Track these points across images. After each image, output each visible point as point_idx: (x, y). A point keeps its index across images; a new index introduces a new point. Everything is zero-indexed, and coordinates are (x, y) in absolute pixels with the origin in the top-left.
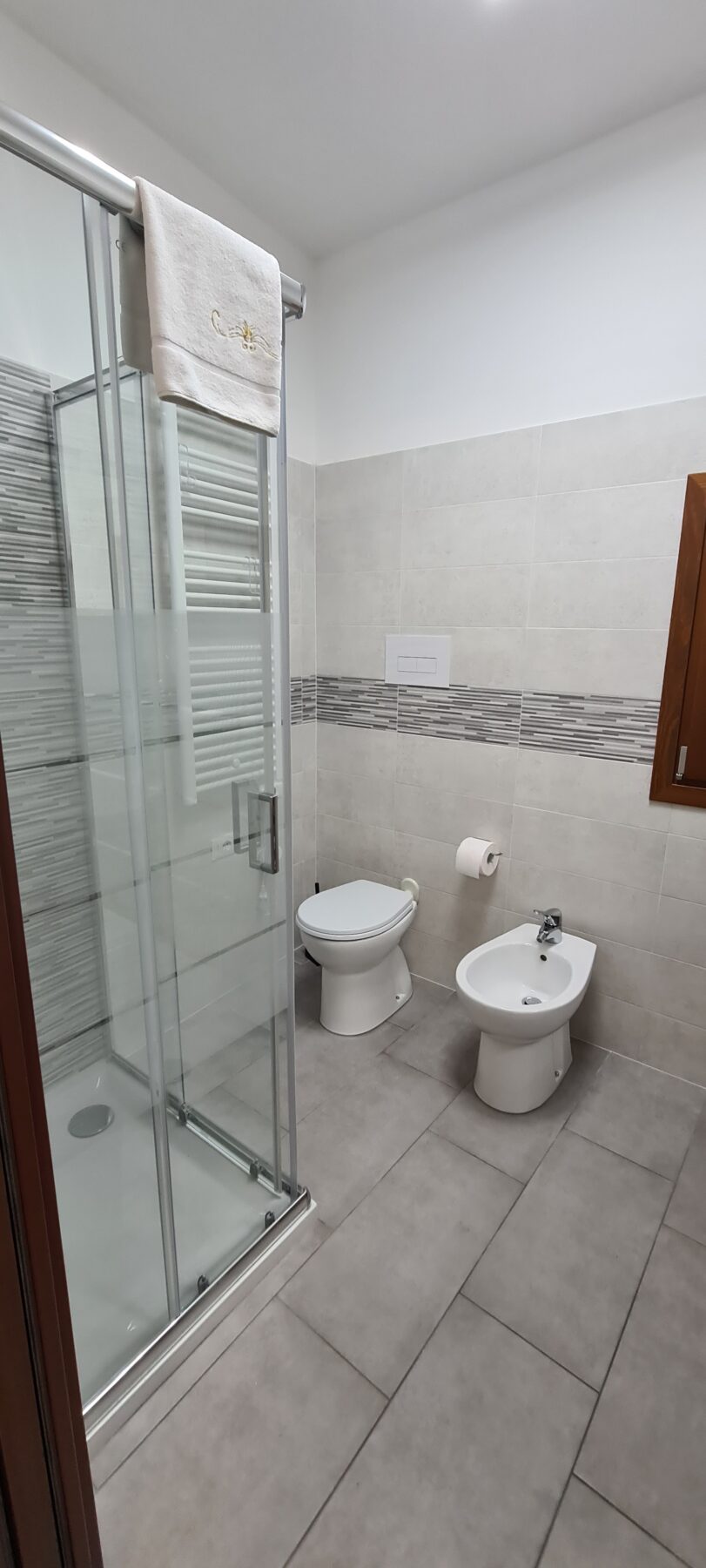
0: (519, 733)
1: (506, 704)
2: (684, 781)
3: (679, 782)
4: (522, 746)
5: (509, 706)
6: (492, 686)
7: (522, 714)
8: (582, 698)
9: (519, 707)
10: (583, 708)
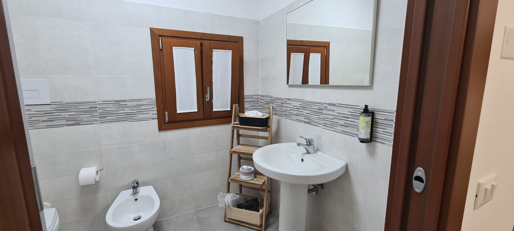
0: (98, 118)
1: (89, 107)
2: (169, 122)
3: (167, 123)
4: (101, 123)
5: (90, 108)
6: (79, 100)
7: (98, 110)
8: (126, 101)
9: (97, 107)
10: (127, 105)
